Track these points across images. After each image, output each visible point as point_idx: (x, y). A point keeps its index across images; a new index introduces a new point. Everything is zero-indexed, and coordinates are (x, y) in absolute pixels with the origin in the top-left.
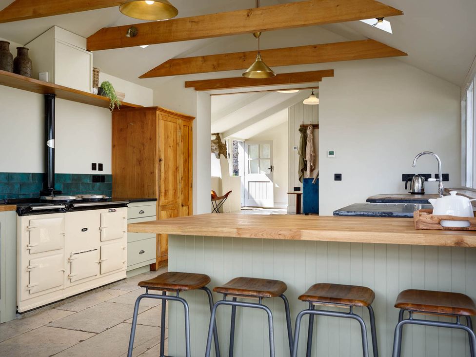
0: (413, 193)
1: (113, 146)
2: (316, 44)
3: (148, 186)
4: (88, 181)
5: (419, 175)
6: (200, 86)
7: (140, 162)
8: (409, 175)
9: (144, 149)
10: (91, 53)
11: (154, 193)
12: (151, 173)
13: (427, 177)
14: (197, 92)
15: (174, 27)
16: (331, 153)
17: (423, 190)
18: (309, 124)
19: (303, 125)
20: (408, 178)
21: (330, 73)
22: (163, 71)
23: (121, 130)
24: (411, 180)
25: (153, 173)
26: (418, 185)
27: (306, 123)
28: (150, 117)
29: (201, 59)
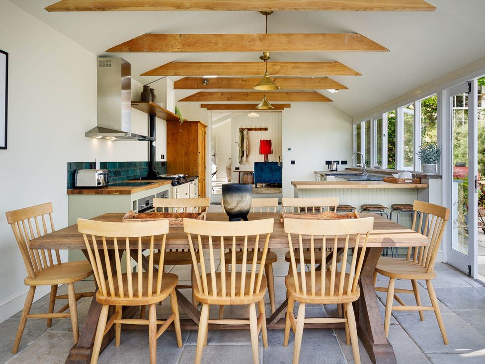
0: (333, 171)
1: (168, 144)
2: (288, 91)
3: (193, 168)
4: (160, 166)
5: (334, 162)
6: (210, 107)
7: (187, 154)
8: (329, 162)
9: (190, 146)
10: (174, 90)
11: (196, 173)
12: (195, 161)
13: (338, 162)
14: (209, 111)
15: (232, 82)
16: (289, 149)
17: (337, 169)
18: (245, 127)
19: (241, 128)
20: (329, 163)
21: (289, 106)
22: (195, 98)
23: (173, 134)
24: (331, 164)
25: (196, 160)
26: (334, 167)
27: (243, 127)
28: (194, 127)
29: (220, 94)
